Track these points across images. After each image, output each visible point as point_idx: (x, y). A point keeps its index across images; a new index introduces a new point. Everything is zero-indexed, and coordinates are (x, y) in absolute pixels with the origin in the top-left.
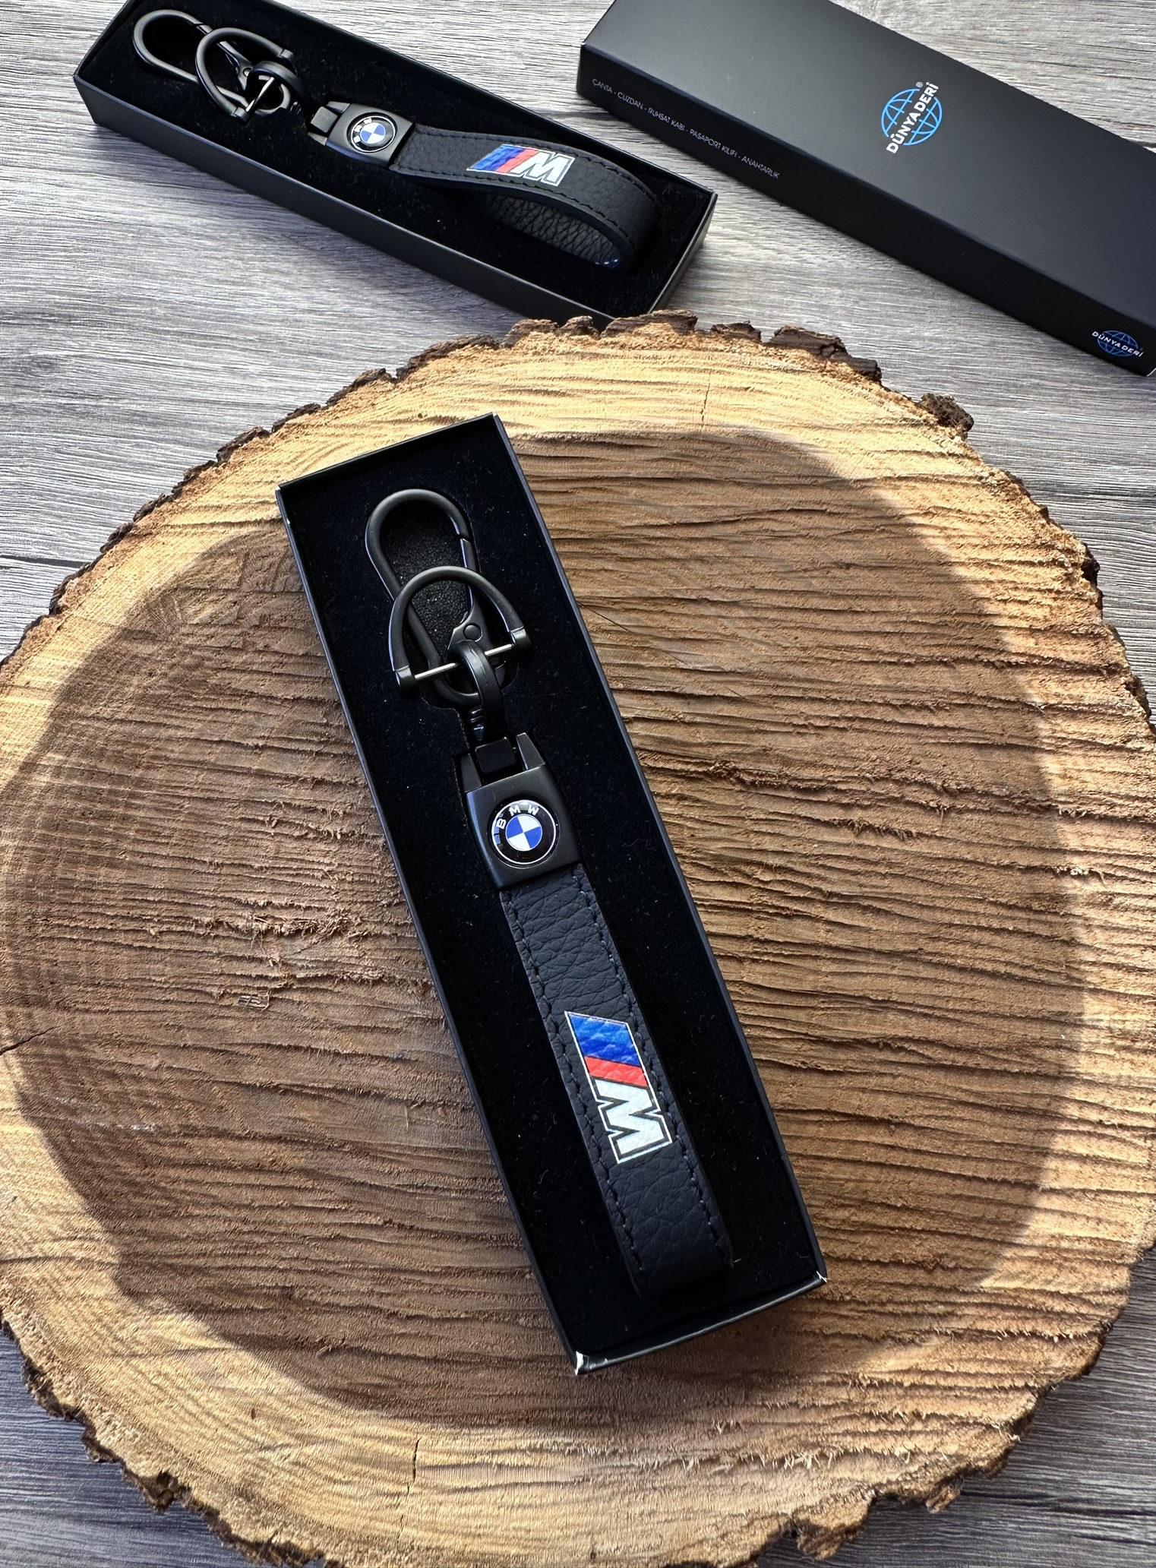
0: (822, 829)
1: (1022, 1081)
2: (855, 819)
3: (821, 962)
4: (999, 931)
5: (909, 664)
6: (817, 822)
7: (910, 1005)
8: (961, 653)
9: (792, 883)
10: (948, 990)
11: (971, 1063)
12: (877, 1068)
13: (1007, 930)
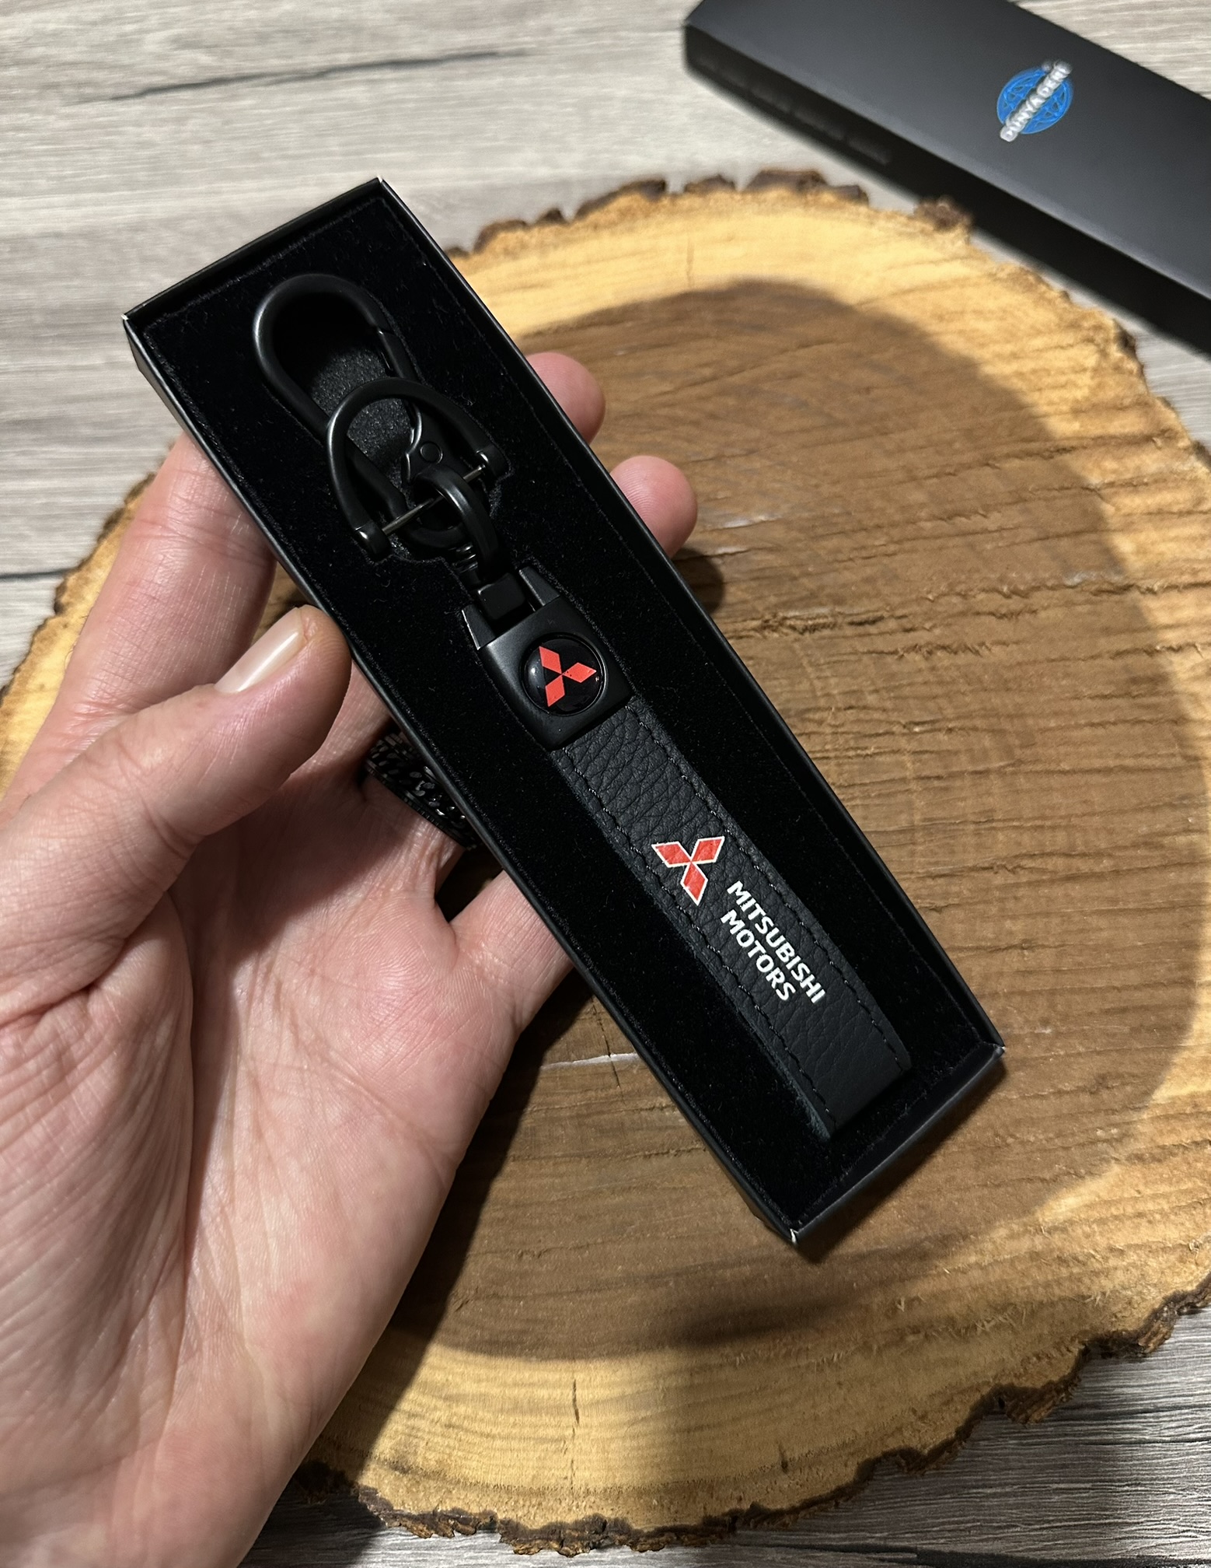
0: (889, 659)
1: (1157, 876)
2: (922, 642)
3: (913, 797)
4: (1101, 724)
5: (950, 474)
6: (882, 652)
7: (1018, 819)
8: (1005, 450)
9: (867, 721)
10: (1056, 799)
11: (1097, 869)
12: (997, 894)
13: (1109, 723)
